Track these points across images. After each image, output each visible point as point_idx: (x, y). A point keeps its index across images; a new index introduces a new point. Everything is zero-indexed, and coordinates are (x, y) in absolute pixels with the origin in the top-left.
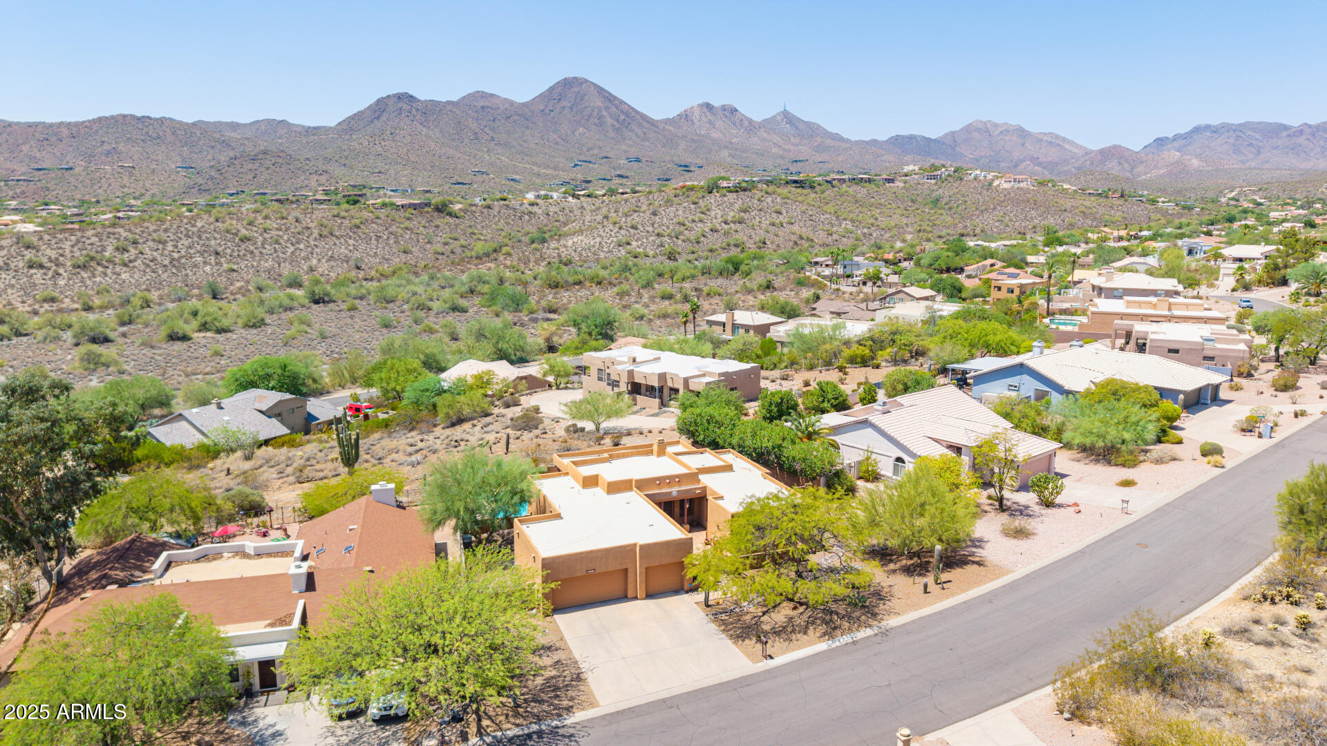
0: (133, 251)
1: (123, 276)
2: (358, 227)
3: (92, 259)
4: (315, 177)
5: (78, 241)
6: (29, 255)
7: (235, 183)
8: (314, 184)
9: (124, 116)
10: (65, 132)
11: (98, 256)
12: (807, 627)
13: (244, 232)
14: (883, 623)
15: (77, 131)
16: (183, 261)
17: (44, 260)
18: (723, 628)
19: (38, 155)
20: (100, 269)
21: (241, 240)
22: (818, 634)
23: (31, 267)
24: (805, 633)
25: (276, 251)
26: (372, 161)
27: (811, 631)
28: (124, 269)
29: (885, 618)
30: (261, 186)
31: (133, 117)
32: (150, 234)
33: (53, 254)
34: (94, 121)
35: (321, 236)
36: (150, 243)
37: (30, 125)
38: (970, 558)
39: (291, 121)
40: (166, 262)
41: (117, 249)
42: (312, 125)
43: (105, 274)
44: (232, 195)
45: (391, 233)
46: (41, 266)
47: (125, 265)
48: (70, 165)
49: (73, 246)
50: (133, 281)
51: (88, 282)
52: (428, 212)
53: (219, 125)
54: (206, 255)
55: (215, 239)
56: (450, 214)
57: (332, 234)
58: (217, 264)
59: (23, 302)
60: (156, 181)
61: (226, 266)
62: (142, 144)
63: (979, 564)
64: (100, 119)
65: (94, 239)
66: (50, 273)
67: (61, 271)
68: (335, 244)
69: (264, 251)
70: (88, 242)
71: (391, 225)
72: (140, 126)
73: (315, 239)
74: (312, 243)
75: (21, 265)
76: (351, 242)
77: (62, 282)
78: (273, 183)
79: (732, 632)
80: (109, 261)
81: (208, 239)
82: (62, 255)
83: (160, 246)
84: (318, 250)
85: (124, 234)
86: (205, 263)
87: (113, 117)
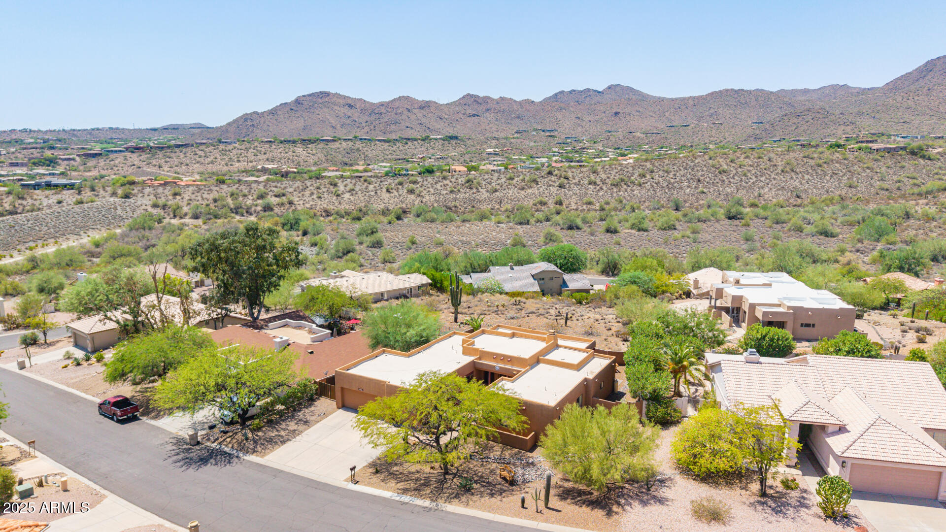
0: (648, 177)
1: (635, 192)
2: (821, 166)
3: (622, 180)
4: (843, 127)
5: (621, 170)
6: (593, 177)
7: (781, 133)
8: (840, 132)
9: (727, 90)
10: (691, 102)
11: (626, 179)
13: (725, 167)
15: (698, 101)
16: (676, 184)
17: (598, 181)
19: (673, 118)
20: (625, 187)
21: (720, 172)
23: (590, 184)
25: (741, 180)
26: (900, 114)
28: (639, 188)
30: (799, 135)
31: (733, 90)
32: (663, 167)
33: (604, 176)
34: (709, 95)
35: (783, 171)
36: (661, 173)
37: (672, 100)
39: (851, 85)
40: (665, 185)
41: (640, 175)
42: (867, 87)
43: (626, 190)
44: (775, 141)
45: (850, 171)
46: (595, 184)
47: (640, 185)
48: (689, 123)
49: (617, 173)
50: (639, 195)
51: (615, 195)
52: (900, 155)
53: (794, 92)
54: (691, 181)
55: (703, 171)
56: (923, 157)
57: (793, 171)
58: (696, 187)
59: (576, 204)
60: (733, 133)
61: (701, 189)
62: (734, 108)
64: (712, 93)
65: (631, 169)
66: (598, 188)
67: (604, 187)
68: (792, 178)
69: (732, 181)
70: (626, 170)
71: (853, 165)
72: (736, 96)
73: (777, 174)
74: (773, 176)
75: (586, 182)
76: (807, 177)
77: (601, 194)
78: (808, 132)
80: (633, 183)
81: (698, 170)
82: (608, 178)
83: (666, 174)
84: (774, 182)
85: (648, 166)
86: (688, 187)
87: (720, 91)
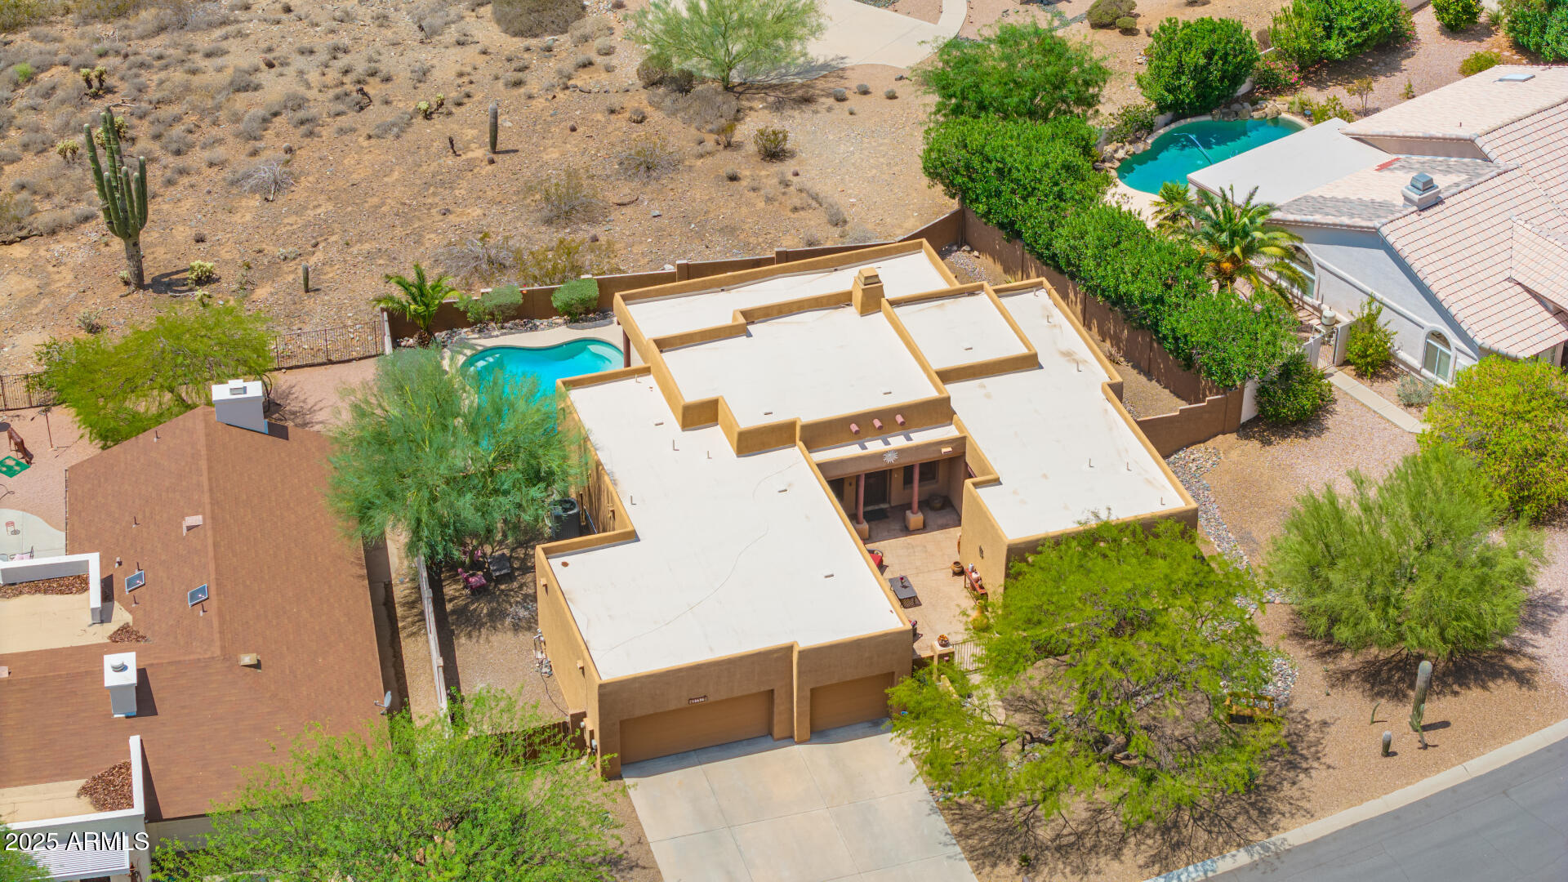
12: (1123, 840)
14: (1277, 837)
18: (958, 828)
22: (1141, 860)
24: (1117, 855)
27: (1127, 853)
29: (1284, 823)
38: (1510, 661)
63: (1523, 679)
79: (973, 842)
